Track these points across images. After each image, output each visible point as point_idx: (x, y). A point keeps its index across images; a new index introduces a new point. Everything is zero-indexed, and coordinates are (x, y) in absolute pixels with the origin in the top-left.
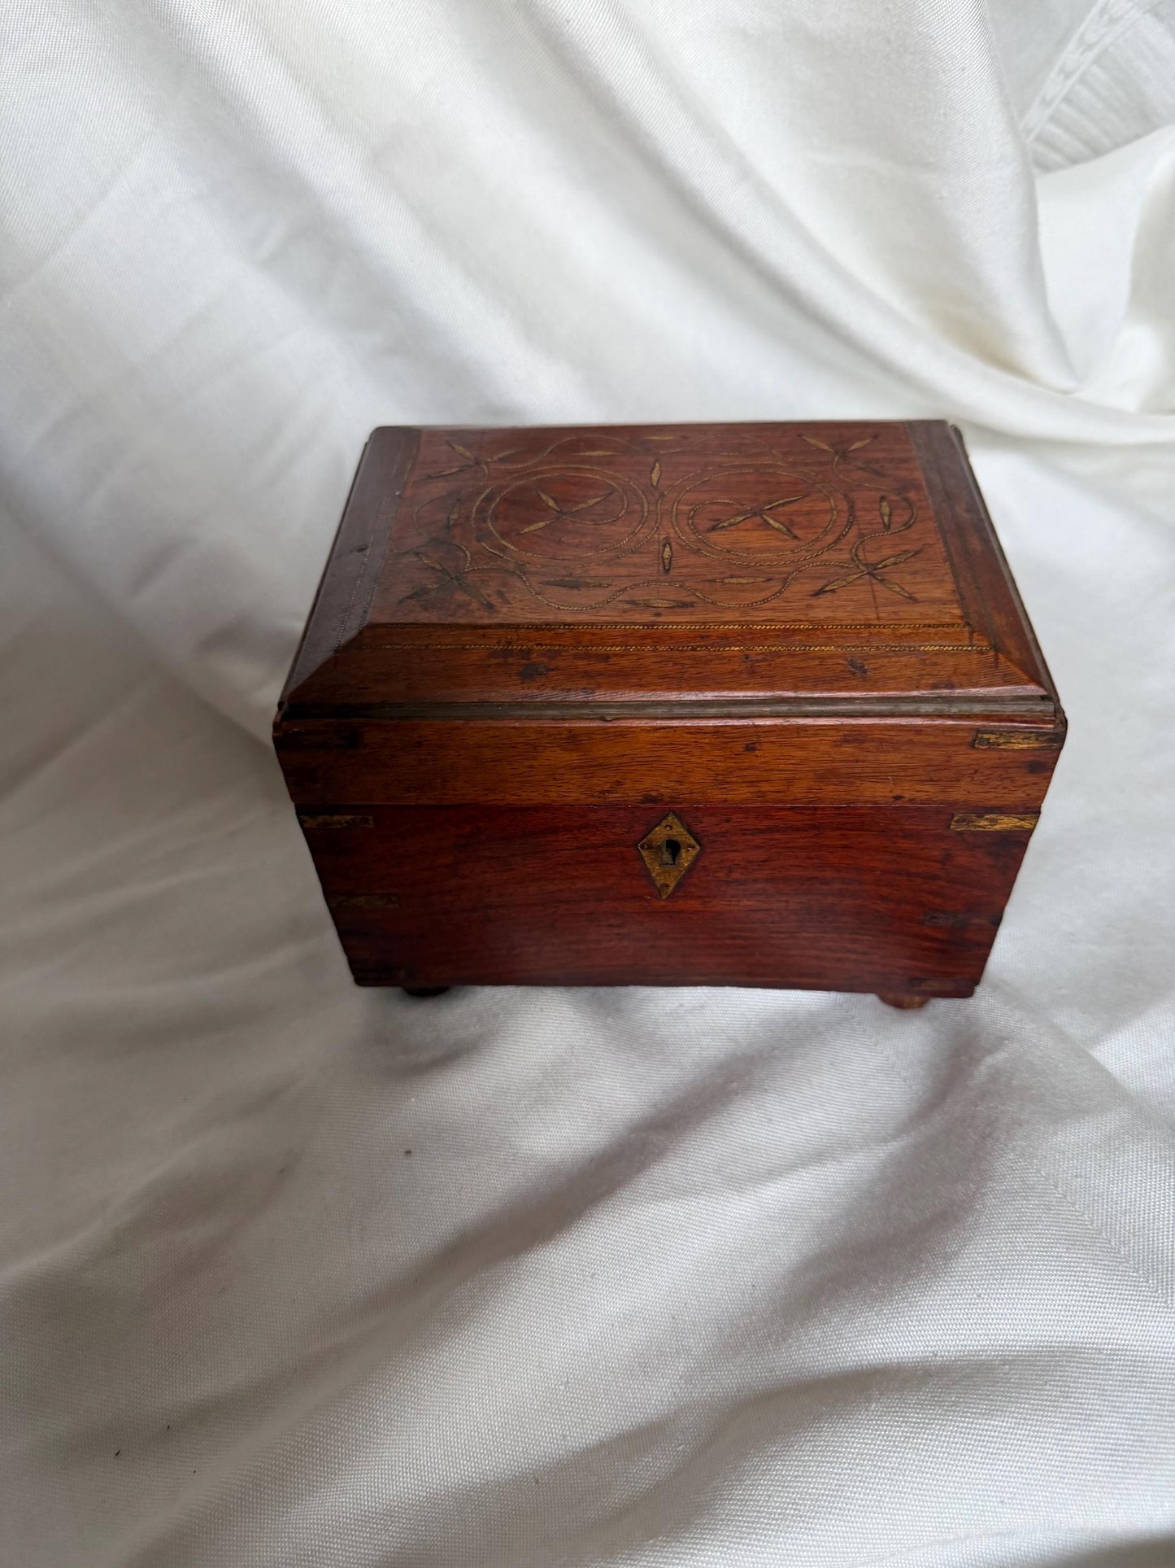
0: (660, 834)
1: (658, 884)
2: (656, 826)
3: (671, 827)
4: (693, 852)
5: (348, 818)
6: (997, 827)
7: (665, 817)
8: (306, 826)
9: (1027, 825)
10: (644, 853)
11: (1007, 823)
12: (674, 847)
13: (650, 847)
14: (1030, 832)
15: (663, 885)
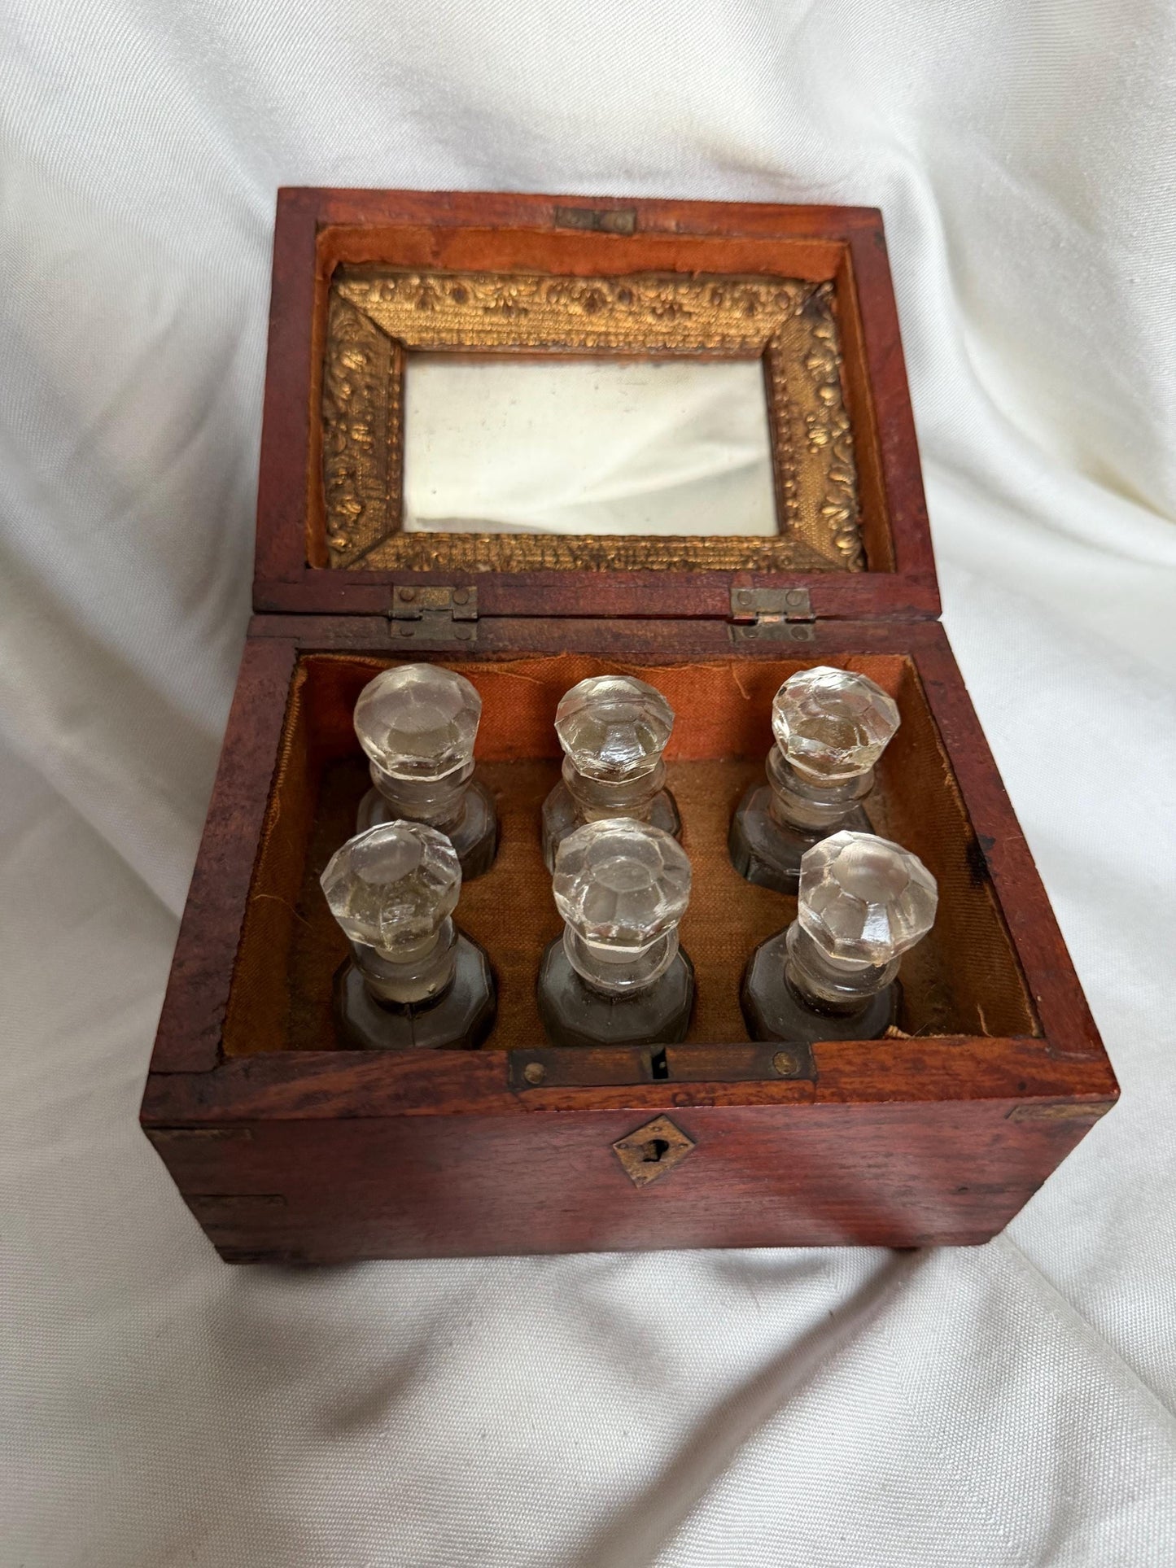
0: (646, 1135)
1: (633, 1178)
2: (643, 1127)
4: (685, 1150)
5: (216, 1132)
6: (1064, 1115)
7: (655, 1119)
9: (1099, 1112)
10: (620, 1152)
11: (1074, 1111)
12: (660, 1146)
13: (627, 1147)
15: (639, 1178)
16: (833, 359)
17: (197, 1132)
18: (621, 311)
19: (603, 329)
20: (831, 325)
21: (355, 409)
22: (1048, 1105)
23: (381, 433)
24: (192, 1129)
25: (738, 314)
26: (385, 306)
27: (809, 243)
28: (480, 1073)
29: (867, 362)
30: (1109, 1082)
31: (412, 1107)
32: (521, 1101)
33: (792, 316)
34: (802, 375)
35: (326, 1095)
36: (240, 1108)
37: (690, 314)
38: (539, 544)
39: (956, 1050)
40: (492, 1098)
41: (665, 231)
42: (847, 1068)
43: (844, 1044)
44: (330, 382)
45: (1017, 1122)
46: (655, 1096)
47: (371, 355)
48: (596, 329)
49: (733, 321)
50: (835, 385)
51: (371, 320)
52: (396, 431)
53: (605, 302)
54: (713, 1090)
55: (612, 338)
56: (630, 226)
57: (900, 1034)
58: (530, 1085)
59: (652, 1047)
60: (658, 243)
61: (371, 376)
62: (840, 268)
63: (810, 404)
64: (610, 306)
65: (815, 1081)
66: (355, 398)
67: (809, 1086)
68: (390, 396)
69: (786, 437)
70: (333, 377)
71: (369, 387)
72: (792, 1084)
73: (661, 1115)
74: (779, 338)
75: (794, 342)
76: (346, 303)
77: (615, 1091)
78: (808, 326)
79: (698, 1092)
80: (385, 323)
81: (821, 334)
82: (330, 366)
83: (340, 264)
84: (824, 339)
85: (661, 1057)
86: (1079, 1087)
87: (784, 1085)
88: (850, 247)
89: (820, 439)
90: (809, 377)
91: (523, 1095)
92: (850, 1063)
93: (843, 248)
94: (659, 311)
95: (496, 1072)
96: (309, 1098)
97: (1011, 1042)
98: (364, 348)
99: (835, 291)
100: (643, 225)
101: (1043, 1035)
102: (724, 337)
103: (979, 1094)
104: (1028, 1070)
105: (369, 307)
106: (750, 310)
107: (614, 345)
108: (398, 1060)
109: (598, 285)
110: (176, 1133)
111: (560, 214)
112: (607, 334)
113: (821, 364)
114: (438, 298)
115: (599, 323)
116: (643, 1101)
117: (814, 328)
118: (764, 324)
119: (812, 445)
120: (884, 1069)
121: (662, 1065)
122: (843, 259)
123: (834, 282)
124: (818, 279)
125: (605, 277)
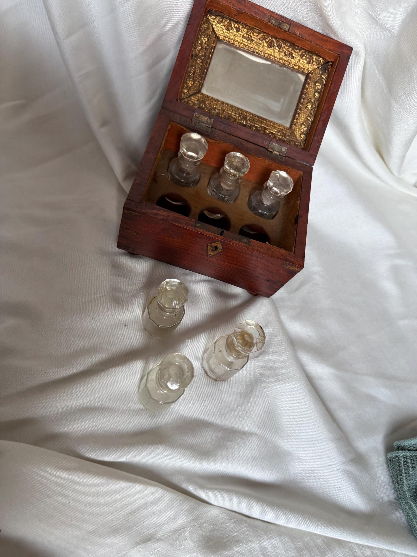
0: (215, 244)
1: (208, 254)
2: (215, 242)
3: (218, 244)
4: (221, 250)
5: (137, 214)
6: (292, 269)
7: (218, 241)
8: (125, 211)
9: (299, 270)
10: (209, 247)
11: (294, 268)
12: (216, 248)
13: (211, 246)
14: (299, 272)
15: (209, 254)
16: (322, 85)
17: (134, 213)
18: (277, 50)
19: (270, 53)
20: (326, 75)
21: (201, 54)
22: (289, 265)
23: (205, 63)
24: (133, 212)
25: (306, 62)
26: (218, 25)
27: (330, 52)
28: (189, 222)
29: (328, 93)
30: (302, 265)
31: (175, 223)
32: (195, 229)
33: (318, 68)
34: (313, 86)
35: (160, 215)
36: (144, 211)
37: (293, 57)
38: (232, 108)
39: (277, 250)
40: (190, 227)
41: (296, 35)
42: (256, 245)
43: (257, 241)
44: (197, 44)
45: (283, 267)
46: (220, 237)
47: (209, 38)
48: (268, 52)
49: (303, 63)
50: (319, 93)
51: (213, 28)
52: (208, 63)
53: (274, 46)
54: (231, 240)
55: (272, 56)
56: (287, 30)
57: (268, 244)
58: (197, 227)
59: (222, 229)
60: (293, 36)
61: (207, 45)
62: (335, 61)
63: (311, 95)
64: (275, 47)
65: (249, 245)
66: (201, 51)
67: (248, 246)
68: (210, 53)
69: (302, 102)
70: (198, 43)
71: (206, 49)
72: (245, 244)
73: (220, 241)
74: (312, 74)
75: (316, 77)
76: (208, 21)
77: (213, 234)
78: (321, 73)
79: (228, 239)
80: (216, 31)
81: (323, 76)
82: (198, 39)
83: (210, 9)
84: (324, 78)
85: (223, 232)
86: (296, 264)
87: (244, 244)
88: (340, 57)
89: (309, 106)
90: (315, 88)
91: (196, 228)
92: (257, 245)
93: (338, 56)
94: (286, 53)
95: (192, 223)
96: (156, 214)
97: (288, 252)
98: (208, 36)
99: (332, 65)
100: (290, 31)
101: (294, 253)
102: (299, 67)
103: (278, 258)
104: (289, 258)
105: (214, 24)
106: (308, 63)
107: (271, 58)
108: (174, 214)
109: (274, 40)
110: (130, 211)
111: (271, 19)
112: (271, 55)
113: (319, 86)
114: (232, 28)
115: (269, 51)
116: (217, 237)
117: (322, 74)
118: (311, 68)
119: (307, 107)
120: (263, 248)
121: (223, 233)
122: (337, 59)
123: (333, 62)
124: (330, 61)
125: (276, 38)
